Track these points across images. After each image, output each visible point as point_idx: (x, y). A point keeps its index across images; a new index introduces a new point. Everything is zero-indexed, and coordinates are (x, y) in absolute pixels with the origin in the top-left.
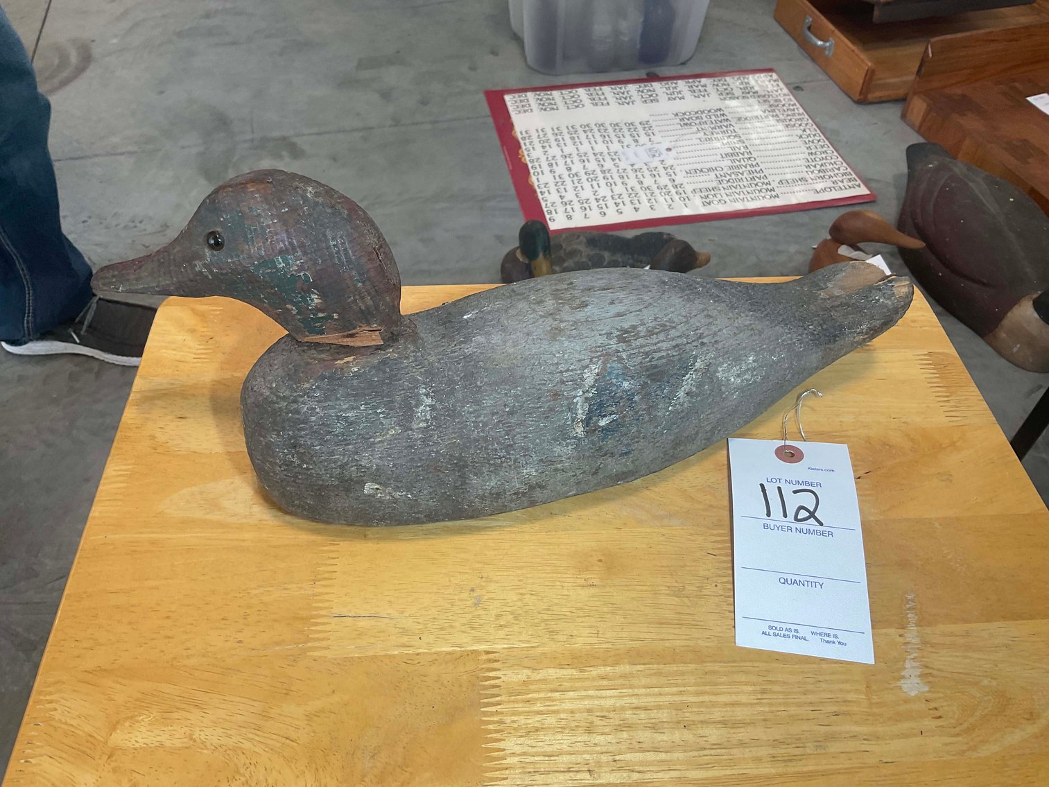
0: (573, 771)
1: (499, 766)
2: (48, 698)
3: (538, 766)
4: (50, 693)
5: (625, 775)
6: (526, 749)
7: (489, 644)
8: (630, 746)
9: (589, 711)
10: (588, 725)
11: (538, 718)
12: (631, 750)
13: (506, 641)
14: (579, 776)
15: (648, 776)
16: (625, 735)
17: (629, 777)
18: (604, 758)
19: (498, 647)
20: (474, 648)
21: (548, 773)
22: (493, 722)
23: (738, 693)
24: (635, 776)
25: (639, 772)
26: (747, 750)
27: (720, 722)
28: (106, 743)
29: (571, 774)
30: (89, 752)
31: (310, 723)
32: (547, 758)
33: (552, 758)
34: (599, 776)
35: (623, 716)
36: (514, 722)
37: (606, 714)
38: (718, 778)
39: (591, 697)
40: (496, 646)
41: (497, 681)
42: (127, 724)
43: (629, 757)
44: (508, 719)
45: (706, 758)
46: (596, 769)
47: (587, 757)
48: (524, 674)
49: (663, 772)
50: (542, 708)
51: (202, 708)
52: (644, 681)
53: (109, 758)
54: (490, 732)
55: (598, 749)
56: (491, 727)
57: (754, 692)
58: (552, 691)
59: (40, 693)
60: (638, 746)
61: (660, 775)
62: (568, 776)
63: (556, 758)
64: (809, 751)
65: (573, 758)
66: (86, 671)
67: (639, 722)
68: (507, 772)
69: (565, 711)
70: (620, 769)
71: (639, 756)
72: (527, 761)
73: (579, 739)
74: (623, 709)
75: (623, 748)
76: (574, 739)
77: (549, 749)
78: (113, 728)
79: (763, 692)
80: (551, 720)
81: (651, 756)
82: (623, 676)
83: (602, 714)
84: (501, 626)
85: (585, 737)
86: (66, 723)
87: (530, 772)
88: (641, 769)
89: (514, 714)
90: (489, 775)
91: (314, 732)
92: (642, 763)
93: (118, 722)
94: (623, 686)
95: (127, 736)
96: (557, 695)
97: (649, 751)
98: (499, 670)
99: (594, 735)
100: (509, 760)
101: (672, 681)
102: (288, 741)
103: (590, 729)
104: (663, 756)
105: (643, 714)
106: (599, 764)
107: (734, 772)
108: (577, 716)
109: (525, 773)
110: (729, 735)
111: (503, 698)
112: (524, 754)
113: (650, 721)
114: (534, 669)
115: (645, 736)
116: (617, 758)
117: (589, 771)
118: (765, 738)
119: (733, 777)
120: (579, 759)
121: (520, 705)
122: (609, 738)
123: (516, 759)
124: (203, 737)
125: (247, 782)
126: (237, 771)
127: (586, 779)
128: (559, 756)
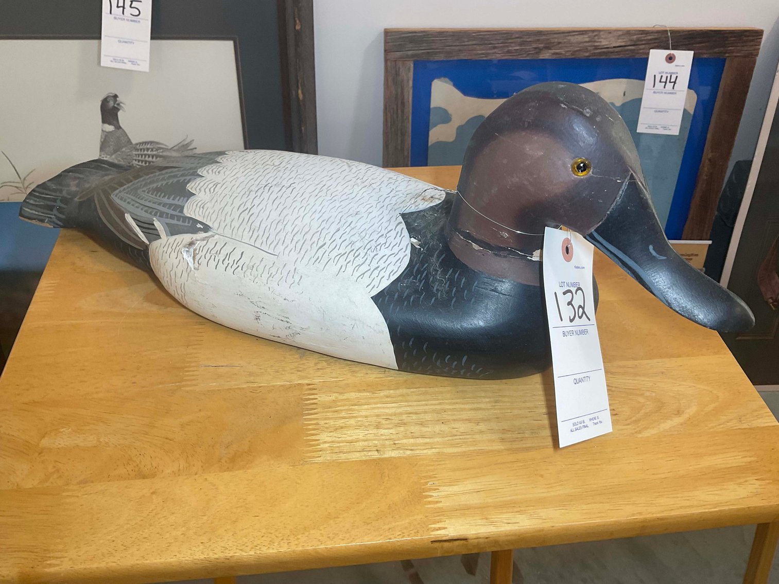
0: (367, 451)
1: (314, 450)
3: (342, 449)
5: (401, 452)
6: (334, 439)
7: (310, 379)
8: (406, 435)
9: (378, 416)
10: (377, 424)
11: (343, 421)
12: (406, 437)
13: (321, 378)
14: (370, 454)
15: (418, 452)
16: (402, 429)
17: (405, 453)
18: (387, 442)
19: (316, 381)
20: (299, 382)
21: (349, 452)
22: (312, 424)
23: (480, 402)
24: (408, 452)
25: (412, 450)
26: (485, 435)
27: (466, 420)
28: (37, 445)
29: (365, 453)
30: (25, 451)
31: (183, 429)
32: (348, 444)
33: (352, 444)
34: (384, 454)
35: (401, 418)
36: (326, 423)
37: (390, 417)
38: (465, 452)
39: (378, 408)
40: (314, 381)
41: (314, 401)
42: (53, 434)
43: (405, 441)
44: (322, 422)
45: (457, 440)
46: (382, 449)
47: (376, 442)
48: (334, 396)
49: (427, 450)
50: (345, 415)
51: (107, 423)
52: (415, 398)
53: (39, 454)
54: (310, 430)
55: (383, 437)
56: (310, 427)
57: (489, 402)
58: (352, 405)
60: (410, 435)
61: (425, 451)
62: (362, 454)
63: (355, 444)
64: (527, 435)
65: (366, 443)
67: (412, 421)
68: (321, 453)
69: (361, 416)
70: (398, 449)
71: (412, 441)
72: (334, 446)
73: (371, 432)
74: (401, 414)
75: (400, 436)
76: (367, 432)
77: (350, 438)
78: (43, 436)
79: (496, 402)
80: (352, 422)
81: (420, 441)
82: (402, 395)
83: (387, 417)
84: (318, 369)
85: (375, 431)
87: (336, 452)
88: (412, 448)
89: (326, 419)
90: (309, 455)
91: (185, 434)
92: (413, 445)
93: (46, 433)
94: (401, 401)
95: (52, 441)
96: (356, 407)
97: (418, 438)
98: (316, 394)
99: (382, 430)
100: (322, 446)
101: (435, 397)
102: (167, 440)
103: (378, 426)
104: (428, 440)
105: (414, 417)
106: (384, 446)
107: (476, 448)
108: (369, 419)
109: (333, 453)
110: (472, 427)
111: (319, 410)
112: (333, 442)
113: (419, 420)
114: (341, 393)
115: (415, 429)
116: (396, 442)
117: (377, 450)
118: (497, 428)
119: (475, 451)
120: (370, 443)
121: (331, 414)
122: (391, 431)
123: (327, 445)
124: (106, 440)
125: (137, 466)
126: (131, 459)
127: (375, 455)
128: (356, 442)
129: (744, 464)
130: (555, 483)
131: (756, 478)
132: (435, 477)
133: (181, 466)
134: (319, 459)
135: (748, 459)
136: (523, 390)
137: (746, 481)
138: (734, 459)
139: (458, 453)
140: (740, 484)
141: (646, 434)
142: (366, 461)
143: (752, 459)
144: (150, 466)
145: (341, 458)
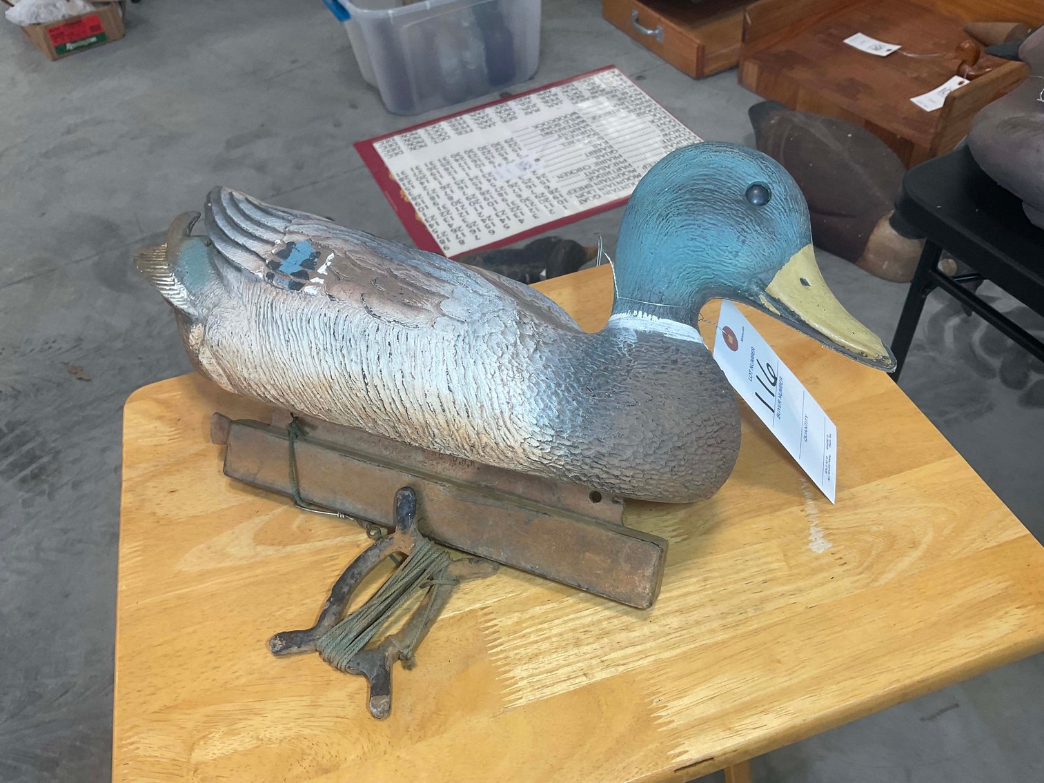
0: (572, 678)
1: (514, 690)
2: (129, 741)
3: (543, 682)
4: (130, 737)
5: (613, 670)
6: (531, 672)
7: (482, 601)
8: (612, 647)
9: (574, 630)
10: (576, 641)
11: (535, 646)
12: (613, 650)
13: (495, 596)
14: (577, 680)
15: (631, 665)
16: (606, 640)
17: (617, 670)
18: (594, 662)
19: (489, 602)
20: (471, 608)
21: (553, 685)
22: (501, 659)
23: (686, 585)
24: (621, 668)
25: (624, 664)
26: (702, 626)
27: (676, 611)
28: (188, 762)
29: (571, 681)
30: (177, 772)
32: (549, 674)
33: (553, 673)
34: (594, 676)
35: (601, 627)
36: (516, 654)
37: (588, 629)
38: (685, 653)
39: (573, 620)
40: (488, 602)
41: (495, 628)
42: (202, 743)
43: (613, 655)
44: (511, 654)
45: (672, 640)
46: (589, 672)
47: (580, 664)
48: (515, 617)
49: (642, 660)
50: (536, 639)
51: (261, 714)
53: (194, 773)
54: (500, 667)
55: (588, 656)
56: (499, 663)
57: (698, 581)
58: (541, 624)
59: (121, 739)
60: (618, 645)
61: (640, 662)
62: (568, 683)
63: (557, 672)
64: (750, 615)
65: (569, 669)
66: (155, 712)
67: (615, 627)
68: (521, 693)
69: (555, 635)
70: (608, 666)
71: (621, 653)
72: (534, 680)
73: (571, 653)
74: (599, 621)
75: (607, 649)
76: (567, 654)
77: (549, 667)
78: (192, 749)
79: (705, 580)
80: (545, 646)
81: (630, 651)
83: (585, 630)
84: (488, 586)
85: (576, 651)
86: (150, 756)
87: (539, 688)
88: (624, 662)
89: (515, 649)
90: (507, 699)
92: (624, 658)
93: (194, 744)
95: (204, 753)
96: (545, 625)
97: (627, 647)
98: (495, 619)
99: (582, 647)
100: (520, 684)
103: (577, 644)
104: (639, 648)
106: (591, 667)
107: (697, 645)
108: (565, 636)
109: (535, 689)
110: (686, 619)
111: (504, 639)
112: (531, 676)
113: (623, 625)
114: (523, 611)
115: (621, 637)
116: (604, 659)
117: (585, 674)
118: (715, 614)
119: (697, 648)
120: (575, 667)
121: (519, 641)
122: (594, 646)
123: (525, 682)
124: (268, 735)
125: (314, 759)
126: (303, 753)
127: (584, 681)
128: (557, 670)
129: (1000, 592)
130: (796, 666)
131: (1017, 606)
132: (660, 692)
133: (365, 749)
134: (521, 701)
135: (1003, 585)
136: (732, 557)
137: (1006, 613)
138: (988, 587)
139: (676, 656)
140: (1000, 618)
141: (884, 579)
142: (575, 691)
143: (1008, 583)
144: (329, 756)
145: (547, 694)
